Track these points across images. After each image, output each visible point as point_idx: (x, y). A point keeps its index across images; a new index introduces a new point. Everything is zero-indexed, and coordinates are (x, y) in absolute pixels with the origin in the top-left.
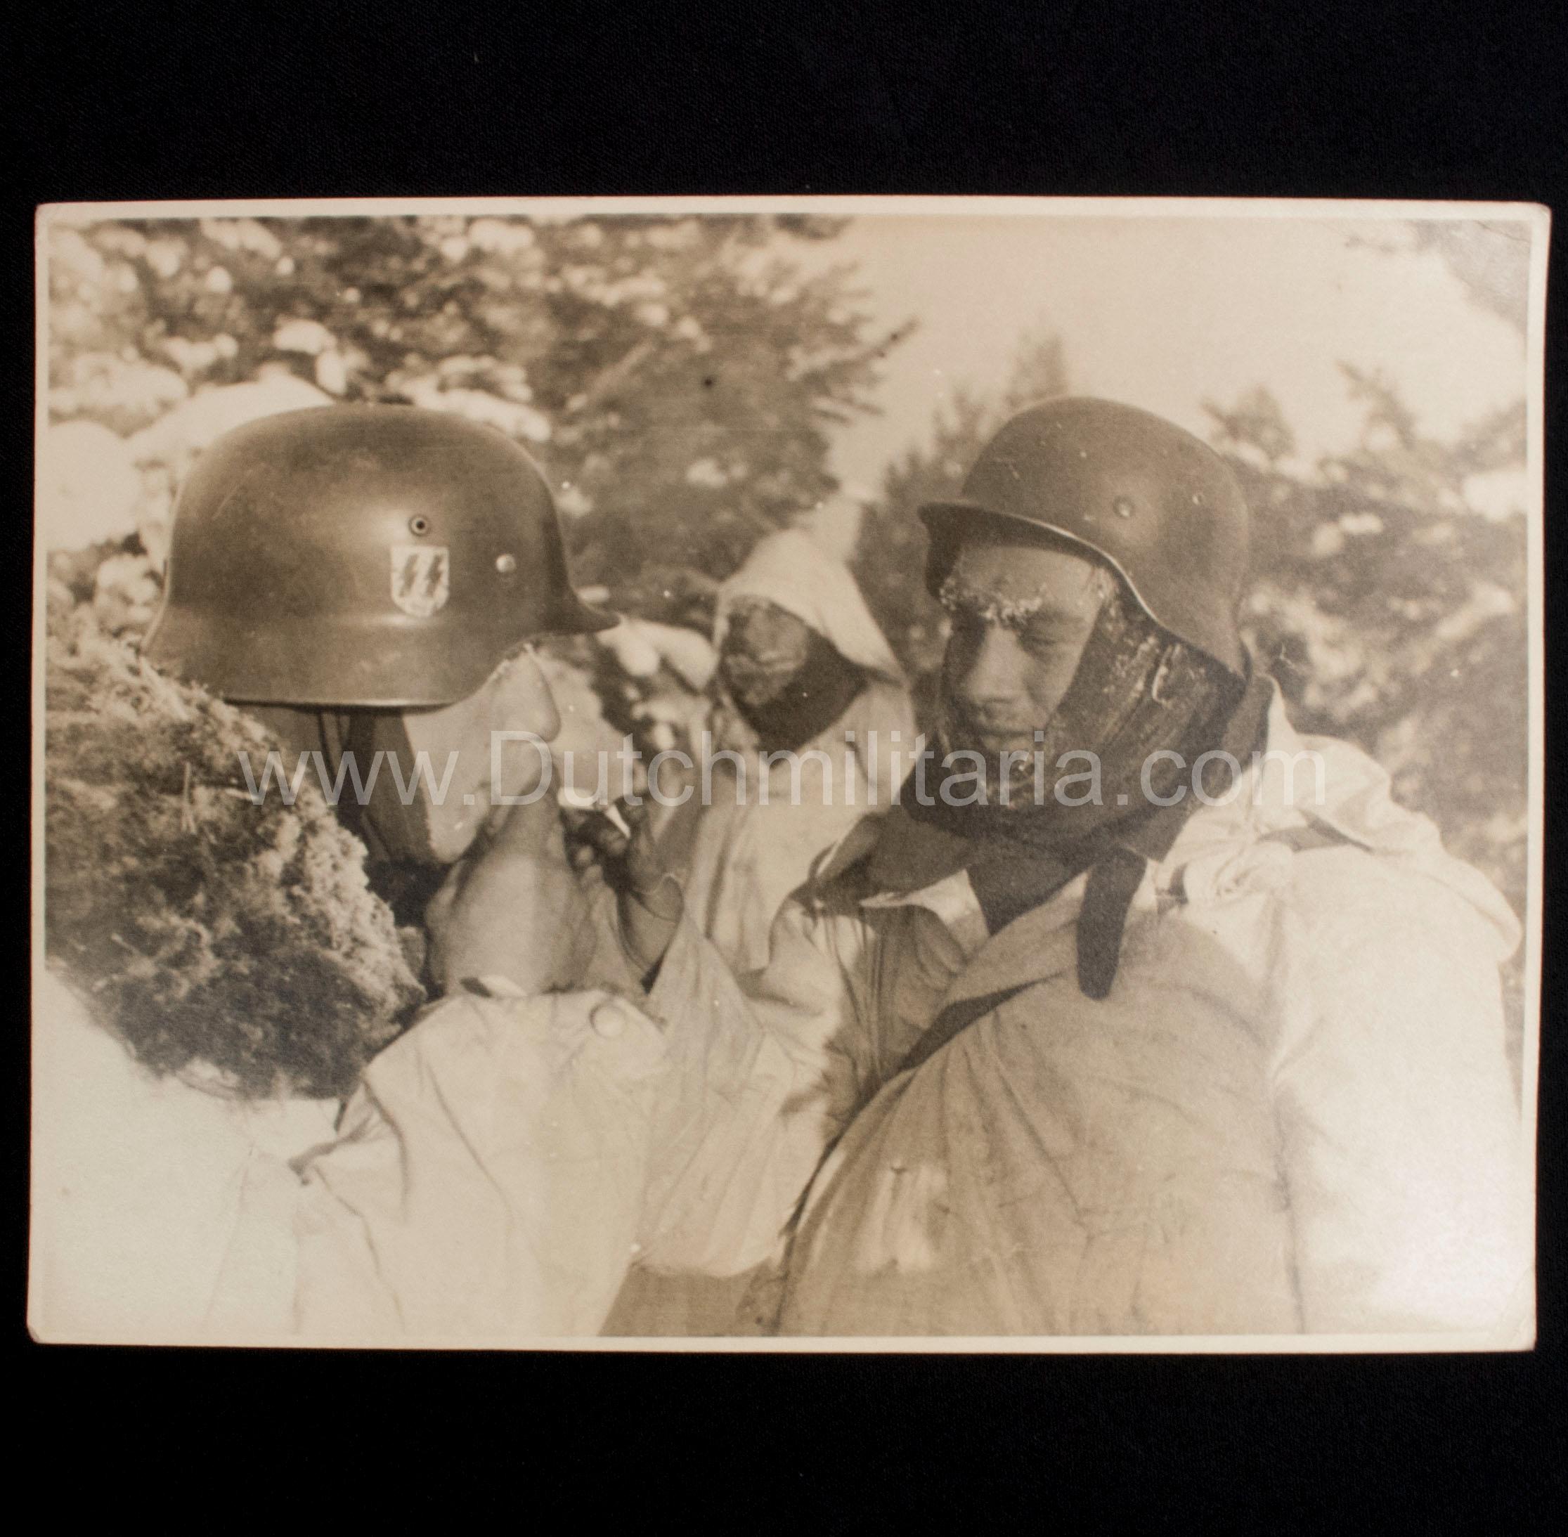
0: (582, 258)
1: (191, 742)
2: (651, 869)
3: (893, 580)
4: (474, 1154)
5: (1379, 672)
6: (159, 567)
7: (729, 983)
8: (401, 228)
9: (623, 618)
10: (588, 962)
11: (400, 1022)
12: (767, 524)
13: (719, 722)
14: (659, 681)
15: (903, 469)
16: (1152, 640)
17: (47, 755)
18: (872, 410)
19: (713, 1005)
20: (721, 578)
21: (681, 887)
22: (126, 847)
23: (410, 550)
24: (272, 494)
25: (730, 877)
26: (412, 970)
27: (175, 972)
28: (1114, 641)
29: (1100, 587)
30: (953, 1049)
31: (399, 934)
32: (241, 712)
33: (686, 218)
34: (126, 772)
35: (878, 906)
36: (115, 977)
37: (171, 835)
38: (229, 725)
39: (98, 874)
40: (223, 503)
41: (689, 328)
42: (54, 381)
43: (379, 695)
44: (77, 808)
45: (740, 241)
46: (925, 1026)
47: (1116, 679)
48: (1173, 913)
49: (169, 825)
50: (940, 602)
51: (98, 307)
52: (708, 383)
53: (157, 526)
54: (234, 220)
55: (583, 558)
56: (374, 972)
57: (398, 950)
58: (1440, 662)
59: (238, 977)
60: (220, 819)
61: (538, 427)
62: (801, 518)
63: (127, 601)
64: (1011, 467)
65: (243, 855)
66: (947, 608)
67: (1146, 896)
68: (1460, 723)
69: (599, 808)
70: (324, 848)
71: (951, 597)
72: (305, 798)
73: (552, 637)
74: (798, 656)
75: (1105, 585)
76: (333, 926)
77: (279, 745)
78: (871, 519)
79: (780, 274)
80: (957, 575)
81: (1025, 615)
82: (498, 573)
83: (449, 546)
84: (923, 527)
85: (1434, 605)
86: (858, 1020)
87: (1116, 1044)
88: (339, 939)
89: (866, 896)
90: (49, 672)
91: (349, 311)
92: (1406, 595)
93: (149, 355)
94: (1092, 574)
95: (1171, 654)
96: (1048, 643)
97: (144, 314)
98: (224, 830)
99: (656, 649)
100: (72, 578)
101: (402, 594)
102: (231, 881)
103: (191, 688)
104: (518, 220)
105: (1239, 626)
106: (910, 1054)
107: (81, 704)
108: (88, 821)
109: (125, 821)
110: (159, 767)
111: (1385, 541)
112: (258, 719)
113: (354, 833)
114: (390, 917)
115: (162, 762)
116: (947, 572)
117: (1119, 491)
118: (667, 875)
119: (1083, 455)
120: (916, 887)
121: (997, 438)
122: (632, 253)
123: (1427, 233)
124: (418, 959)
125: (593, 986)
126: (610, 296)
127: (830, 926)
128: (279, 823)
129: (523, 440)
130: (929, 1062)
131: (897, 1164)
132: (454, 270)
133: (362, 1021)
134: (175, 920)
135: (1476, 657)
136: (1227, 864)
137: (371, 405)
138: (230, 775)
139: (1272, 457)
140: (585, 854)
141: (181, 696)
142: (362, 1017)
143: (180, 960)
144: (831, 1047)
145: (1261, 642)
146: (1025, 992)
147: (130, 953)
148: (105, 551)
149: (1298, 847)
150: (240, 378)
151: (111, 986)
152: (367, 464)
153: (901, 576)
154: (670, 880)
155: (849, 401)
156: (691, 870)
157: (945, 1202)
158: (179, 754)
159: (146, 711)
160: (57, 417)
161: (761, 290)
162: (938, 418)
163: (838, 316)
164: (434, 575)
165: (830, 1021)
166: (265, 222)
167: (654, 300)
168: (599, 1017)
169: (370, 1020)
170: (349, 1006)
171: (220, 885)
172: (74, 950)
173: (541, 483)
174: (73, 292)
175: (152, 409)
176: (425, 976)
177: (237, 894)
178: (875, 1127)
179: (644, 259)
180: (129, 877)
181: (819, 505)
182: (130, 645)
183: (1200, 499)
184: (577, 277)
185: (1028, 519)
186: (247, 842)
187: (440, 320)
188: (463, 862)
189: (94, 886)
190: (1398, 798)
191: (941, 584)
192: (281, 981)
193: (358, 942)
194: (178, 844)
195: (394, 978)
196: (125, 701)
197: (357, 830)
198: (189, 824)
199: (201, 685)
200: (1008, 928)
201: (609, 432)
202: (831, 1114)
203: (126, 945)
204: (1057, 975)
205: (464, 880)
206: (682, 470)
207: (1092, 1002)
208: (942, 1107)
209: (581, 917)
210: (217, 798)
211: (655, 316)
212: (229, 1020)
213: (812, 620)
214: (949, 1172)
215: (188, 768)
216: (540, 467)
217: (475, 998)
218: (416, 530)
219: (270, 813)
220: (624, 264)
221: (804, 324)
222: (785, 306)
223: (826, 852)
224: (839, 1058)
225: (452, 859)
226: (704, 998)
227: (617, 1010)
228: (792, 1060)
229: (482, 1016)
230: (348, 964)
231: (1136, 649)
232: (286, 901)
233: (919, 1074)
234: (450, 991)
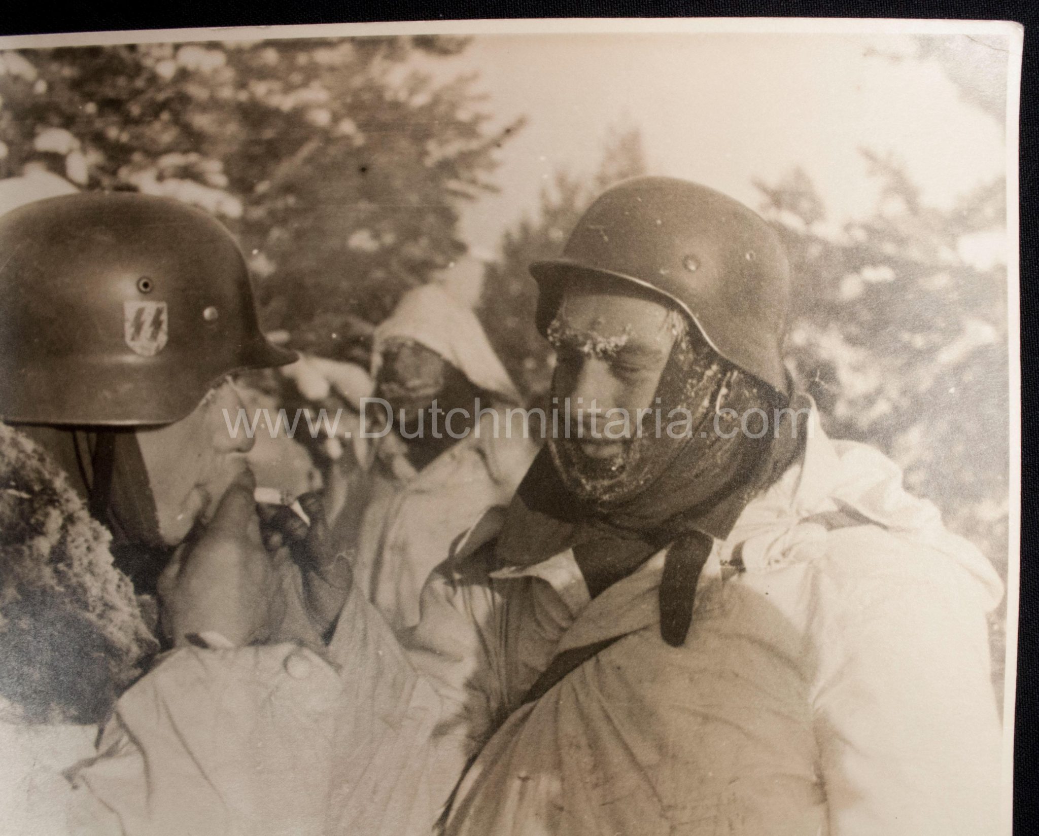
0: (264, 74)
2: (326, 549)
3: (511, 322)
4: (199, 767)
5: (893, 390)
7: (390, 638)
8: (125, 54)
9: (301, 355)
11: (141, 667)
12: (411, 280)
14: (329, 403)
15: (516, 235)
16: (715, 367)
18: (492, 189)
19: (377, 654)
20: (376, 323)
21: (350, 564)
23: (137, 304)
24: (35, 263)
25: (387, 555)
26: (149, 627)
28: (686, 368)
29: (674, 326)
30: (565, 686)
31: (138, 601)
32: (16, 431)
33: (342, 40)
35: (503, 577)
38: (8, 441)
41: (347, 127)
43: (118, 417)
45: (386, 57)
46: (543, 669)
47: (688, 398)
48: (734, 579)
50: (548, 340)
52: (364, 170)
55: (269, 308)
56: (120, 629)
57: (137, 611)
58: (939, 380)
60: (4, 512)
61: (233, 207)
62: (438, 275)
64: (602, 233)
65: (21, 539)
66: (553, 344)
67: (713, 567)
68: (956, 428)
69: (286, 504)
70: (81, 534)
71: (557, 335)
72: (65, 496)
73: (247, 370)
74: (437, 383)
75: (677, 324)
76: (89, 595)
77: (45, 456)
78: (492, 274)
79: (417, 83)
80: (560, 319)
81: (615, 349)
82: (205, 321)
83: (168, 301)
84: (534, 281)
85: (936, 337)
86: (490, 664)
87: (691, 680)
88: (93, 604)
89: (494, 569)
91: (89, 120)
92: (914, 330)
94: (668, 316)
95: (730, 378)
96: (633, 370)
98: (6, 521)
99: (327, 379)
101: (133, 339)
102: (13, 559)
104: (213, 46)
105: (783, 356)
106: (531, 690)
111: (897, 287)
112: (27, 437)
113: (102, 523)
114: (131, 588)
116: (553, 316)
117: (687, 251)
118: (339, 554)
119: (659, 222)
120: (535, 562)
121: (590, 210)
122: (301, 69)
123: (927, 45)
125: (286, 640)
126: (286, 103)
127: (466, 591)
128: (47, 515)
129: (222, 217)
130: (546, 696)
131: (523, 774)
132: (167, 85)
133: (113, 666)
135: (968, 377)
136: (776, 540)
137: (107, 192)
138: (9, 479)
139: (808, 223)
140: (276, 539)
142: (113, 662)
144: (471, 685)
145: (801, 367)
146: (619, 642)
149: (831, 526)
150: (10, 174)
152: (105, 238)
153: (517, 319)
154: (341, 559)
155: (473, 182)
156: (357, 550)
157: (560, 802)
161: (402, 96)
162: (543, 195)
163: (463, 115)
164: (157, 323)
165: (468, 666)
166: (25, 53)
167: (320, 106)
168: (290, 665)
169: (119, 664)
170: (103, 654)
171: (6, 562)
173: (237, 250)
176: (159, 631)
177: (18, 569)
178: (504, 747)
179: (312, 73)
181: (452, 265)
183: (751, 256)
184: (260, 89)
185: (616, 274)
186: (24, 529)
187: (157, 126)
188: (184, 545)
190: (908, 487)
191: (547, 325)
193: (109, 606)
195: (136, 633)
197: (104, 521)
200: (605, 594)
201: (287, 209)
202: (471, 736)
204: (645, 628)
205: (184, 560)
206: (345, 239)
207: (672, 649)
208: (556, 732)
209: (275, 585)
210: (1, 497)
211: (321, 118)
214: (563, 780)
216: (235, 238)
217: (196, 649)
218: (143, 289)
219: (40, 508)
220: (296, 78)
221: (437, 122)
222: (422, 109)
223: (461, 536)
224: (476, 693)
225: (176, 543)
226: (371, 648)
227: (305, 658)
228: (440, 696)
229: (201, 661)
230: (101, 623)
231: (703, 374)
232: (54, 575)
233: (538, 705)
234: (178, 643)
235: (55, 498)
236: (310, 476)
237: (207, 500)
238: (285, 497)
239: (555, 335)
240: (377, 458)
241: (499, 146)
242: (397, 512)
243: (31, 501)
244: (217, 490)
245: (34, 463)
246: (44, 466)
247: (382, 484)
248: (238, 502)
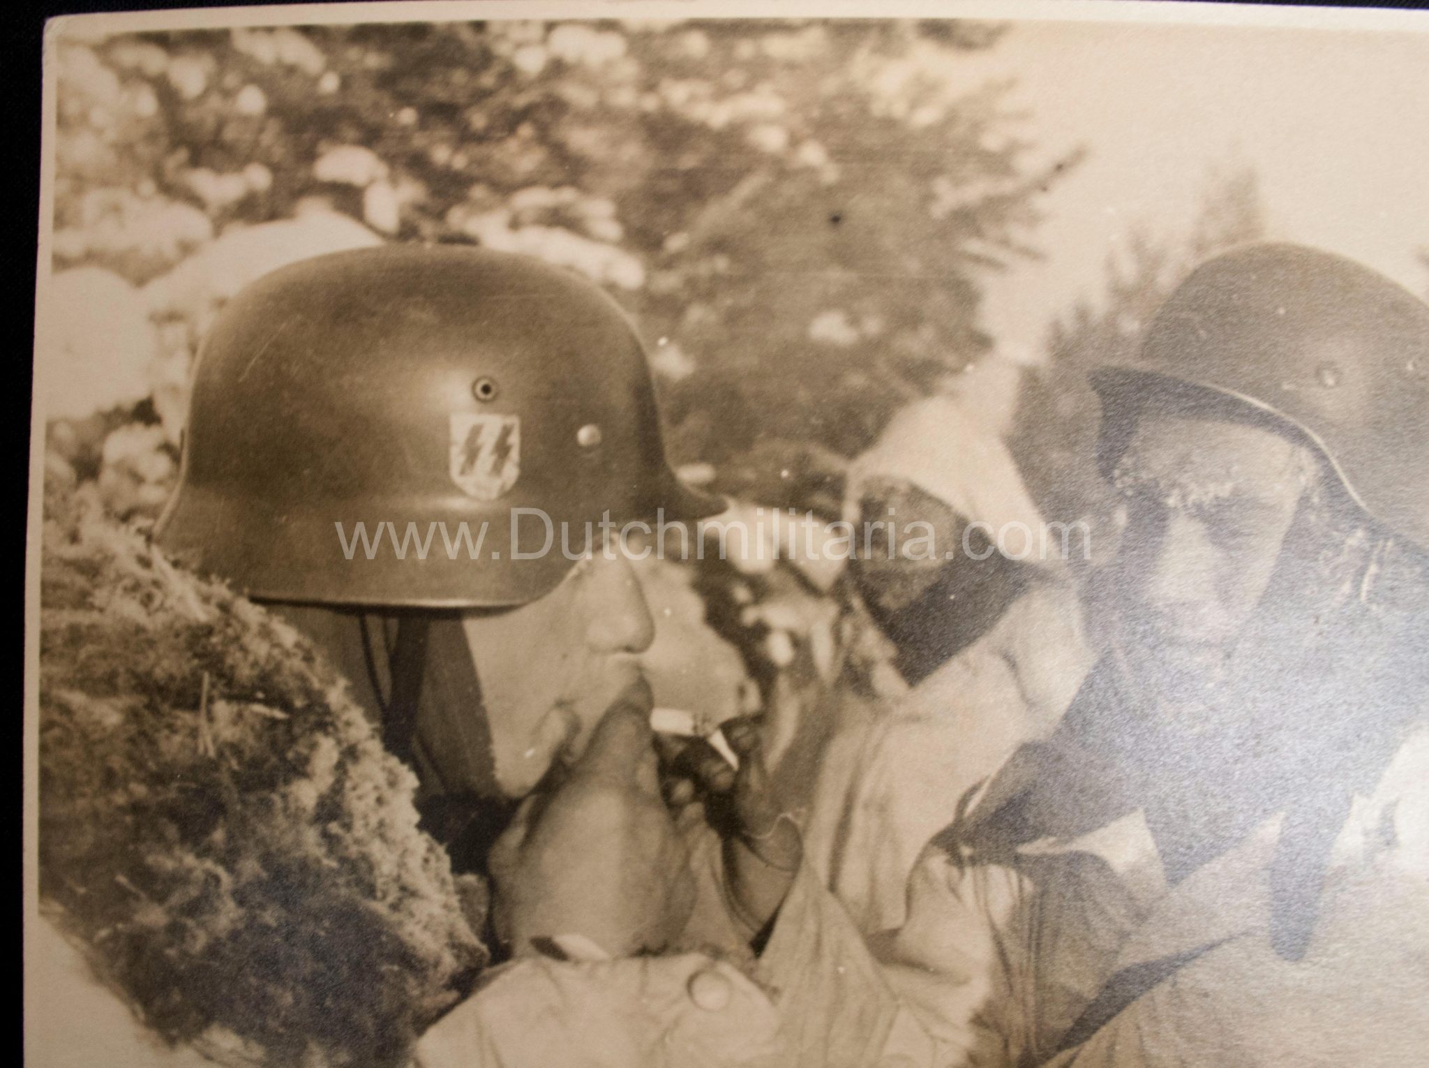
0: (683, 70)
1: (209, 648)
2: (763, 808)
6: (175, 439)
7: (856, 946)
8: (467, 36)
9: (731, 503)
10: (685, 919)
11: (458, 989)
12: (906, 389)
13: (847, 630)
14: (774, 579)
15: (1070, 326)
16: (1360, 534)
17: (41, 660)
18: (1033, 255)
19: (837, 972)
20: (852, 455)
21: (800, 830)
22: (133, 771)
23: (471, 419)
24: (309, 352)
25: (858, 817)
26: (472, 926)
27: (190, 923)
28: (1317, 533)
29: (1301, 469)
30: (1123, 1022)
31: (455, 883)
32: (269, 612)
34: (133, 682)
35: (1037, 853)
36: (120, 926)
37: (185, 758)
38: (254, 628)
39: (100, 803)
40: (252, 363)
41: (812, 154)
42: (60, 221)
43: (434, 594)
44: (77, 724)
45: (876, 50)
46: (1091, 995)
47: (1319, 578)
48: (1383, 856)
49: (183, 745)
50: (1114, 486)
51: (111, 135)
52: (836, 220)
53: (174, 390)
54: (270, 30)
55: (682, 430)
56: (425, 927)
57: (454, 901)
59: (265, 930)
60: (242, 740)
61: (629, 271)
62: (948, 382)
63: (138, 479)
64: (1197, 325)
65: (271, 785)
66: (1121, 493)
67: (1350, 839)
69: (701, 734)
70: (367, 777)
71: (1128, 480)
72: (345, 717)
75: (1306, 468)
76: (376, 872)
77: (315, 653)
78: (1032, 385)
79: (923, 90)
80: (1135, 453)
81: (1215, 503)
82: (580, 447)
83: (521, 415)
84: (1093, 396)
86: (1011, 988)
88: (384, 888)
89: (1023, 841)
90: (46, 562)
91: (404, 134)
93: (171, 190)
94: (1292, 454)
95: (1383, 550)
97: (164, 141)
98: (248, 755)
100: (74, 451)
101: (463, 472)
102: (256, 814)
103: (210, 583)
104: (607, 25)
106: (1072, 1030)
107: (82, 601)
108: (89, 740)
109: (132, 740)
110: (172, 678)
112: (288, 622)
113: (403, 760)
114: (446, 862)
115: (174, 670)
116: (1124, 450)
117: (1322, 357)
118: (782, 815)
119: (1281, 312)
120: (1084, 831)
121: (1179, 290)
122: (743, 65)
124: (480, 915)
125: (690, 949)
126: (717, 115)
127: (980, 877)
128: (314, 746)
129: (611, 287)
130: (1096, 1038)
132: (532, 84)
133: (412, 987)
134: (190, 860)
137: (428, 245)
138: (254, 688)
140: (683, 789)
141: (198, 592)
142: (412, 982)
143: (194, 908)
144: (978, 1021)
146: (1205, 955)
147: (137, 898)
148: (114, 419)
150: (273, 215)
151: (115, 937)
154: (786, 822)
155: (1005, 242)
156: (812, 809)
158: (196, 662)
159: (157, 610)
160: (61, 263)
161: (899, 109)
162: (1110, 265)
163: (991, 141)
164: (502, 449)
165: (978, 991)
166: (307, 31)
167: (771, 122)
168: (698, 985)
169: (422, 985)
170: (396, 968)
171: (243, 820)
172: (72, 893)
173: (632, 338)
174: (84, 118)
175: (170, 251)
176: (488, 933)
177: (263, 830)
179: (759, 71)
180: (136, 808)
181: (970, 368)
182: (140, 531)
183: (1415, 365)
184: (677, 94)
185: (1217, 388)
186: (275, 768)
187: (512, 145)
188: (534, 797)
189: (95, 815)
191: (1114, 464)
192: (314, 938)
193: (408, 892)
194: (193, 768)
195: (451, 935)
196: (134, 598)
197: (406, 757)
198: (207, 745)
199: (223, 580)
200: (1191, 879)
201: (715, 278)
203: (132, 888)
204: (1248, 934)
205: (535, 821)
206: (804, 324)
207: (1287, 965)
209: (678, 862)
210: (240, 715)
211: (771, 139)
212: (253, 981)
213: (960, 505)
215: (207, 678)
216: (631, 320)
217: (546, 960)
218: (482, 395)
219: (303, 734)
220: (735, 78)
221: (950, 151)
222: (929, 129)
223: (974, 790)
224: (986, 1032)
225: (523, 793)
226: (827, 964)
227: (720, 976)
228: (932, 1037)
229: (555, 981)
230: (395, 917)
231: (1343, 542)
232: (320, 840)
233: (1083, 1053)
234: (518, 952)
235: (328, 719)
236: (742, 692)
237: (574, 727)
238: (699, 723)
239: (1126, 479)
240: (848, 665)
241: (1045, 189)
242: (878, 748)
243: (289, 724)
244: (590, 713)
245: (297, 664)
246: (311, 668)
247: (853, 704)
248: (625, 729)
